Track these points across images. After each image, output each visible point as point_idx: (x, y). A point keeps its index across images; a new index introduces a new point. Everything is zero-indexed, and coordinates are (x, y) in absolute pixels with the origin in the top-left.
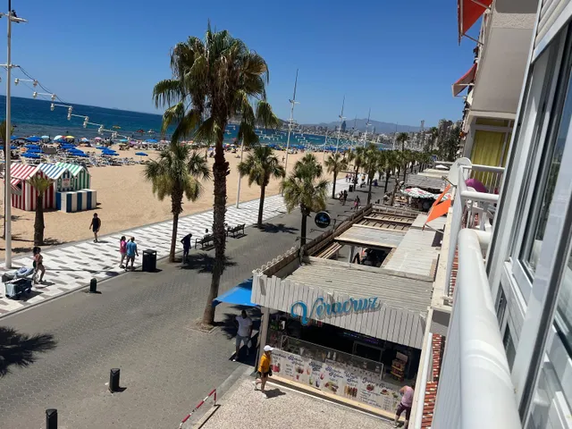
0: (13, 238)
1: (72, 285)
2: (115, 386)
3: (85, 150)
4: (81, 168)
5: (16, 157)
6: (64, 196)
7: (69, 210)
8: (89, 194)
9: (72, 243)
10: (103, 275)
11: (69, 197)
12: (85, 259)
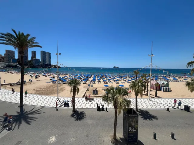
0: (151, 95)
1: (163, 107)
3: (168, 78)
4: (167, 82)
5: (153, 80)
6: (162, 88)
7: (163, 91)
8: (169, 88)
9: (164, 98)
11: (164, 88)
12: (167, 103)
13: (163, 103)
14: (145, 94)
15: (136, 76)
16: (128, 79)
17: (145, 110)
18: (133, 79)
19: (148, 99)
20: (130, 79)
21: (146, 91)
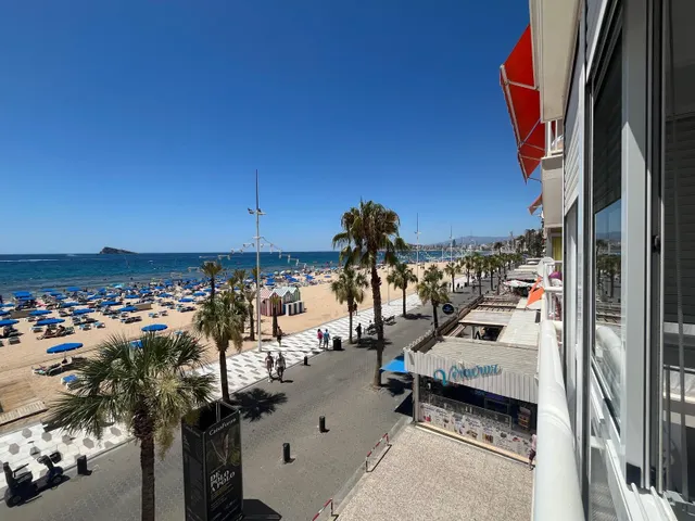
0: (262, 333)
1: (294, 361)
2: (323, 429)
3: (297, 278)
4: (295, 289)
5: (262, 286)
6: (287, 306)
7: (290, 314)
8: (300, 304)
9: (293, 334)
10: (311, 354)
11: (290, 306)
12: (300, 344)
13: (293, 347)
14: (244, 336)
15: (212, 280)
16: (179, 295)
17: (250, 389)
18: (199, 295)
19: (257, 350)
20: (188, 294)
21: (247, 324)
